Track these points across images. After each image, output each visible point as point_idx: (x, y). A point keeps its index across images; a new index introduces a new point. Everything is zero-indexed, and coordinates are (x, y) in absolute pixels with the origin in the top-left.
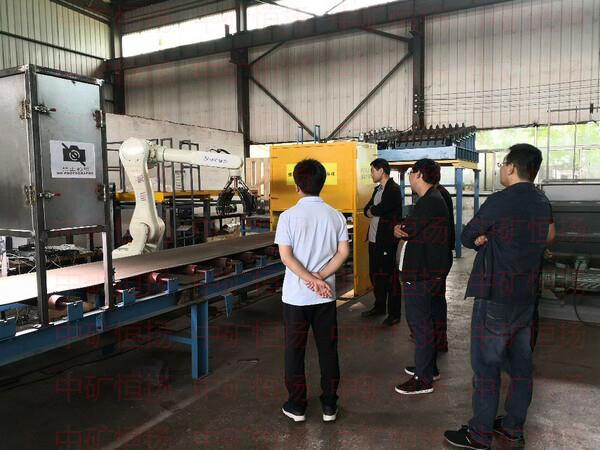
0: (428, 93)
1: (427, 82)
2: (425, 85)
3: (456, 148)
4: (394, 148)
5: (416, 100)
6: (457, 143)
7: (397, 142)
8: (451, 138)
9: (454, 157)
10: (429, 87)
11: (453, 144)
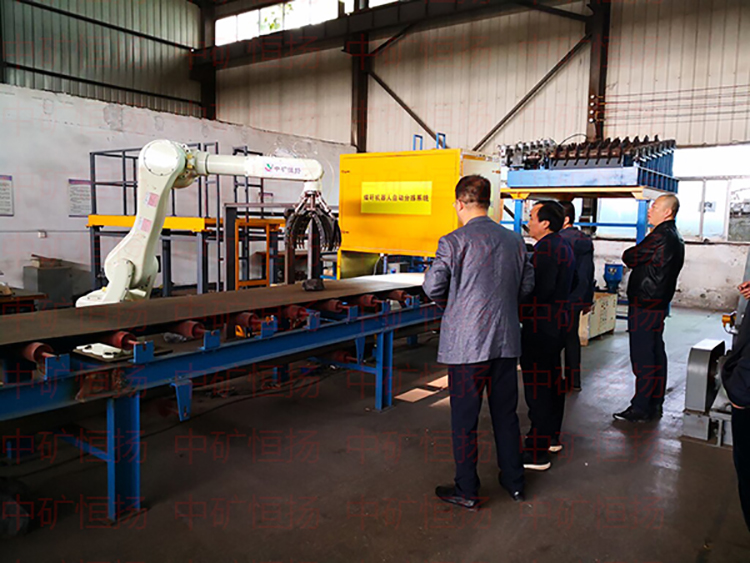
0: (610, 94)
1: (611, 78)
2: (607, 83)
3: (639, 170)
4: (547, 168)
5: (592, 104)
6: (641, 162)
7: (553, 159)
8: (632, 155)
9: (635, 183)
10: (614, 85)
11: (635, 164)
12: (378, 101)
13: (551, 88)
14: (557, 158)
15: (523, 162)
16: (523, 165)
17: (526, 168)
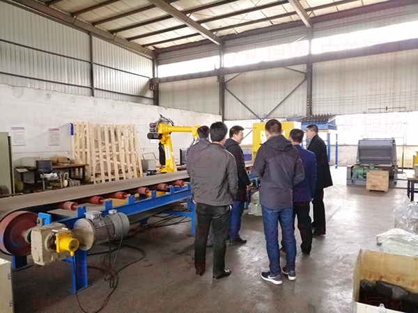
0: (313, 98)
1: (313, 93)
5: (308, 102)
8: (326, 120)
9: (327, 129)
10: (315, 95)
11: (327, 123)
12: (229, 99)
13: (293, 95)
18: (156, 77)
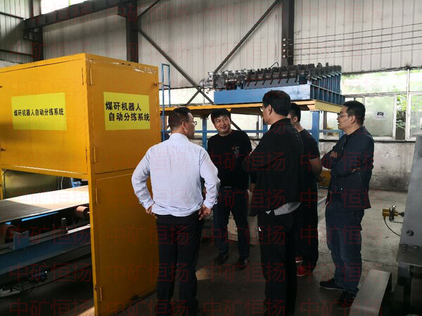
1: (297, 27)
2: (295, 31)
3: (311, 86)
4: (242, 88)
5: (284, 45)
6: (313, 80)
7: (246, 81)
8: (306, 75)
9: (309, 98)
10: (299, 32)
11: (308, 82)
14: (249, 80)
15: (225, 84)
16: (225, 87)
17: (228, 89)
18: (36, 14)
